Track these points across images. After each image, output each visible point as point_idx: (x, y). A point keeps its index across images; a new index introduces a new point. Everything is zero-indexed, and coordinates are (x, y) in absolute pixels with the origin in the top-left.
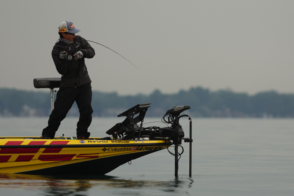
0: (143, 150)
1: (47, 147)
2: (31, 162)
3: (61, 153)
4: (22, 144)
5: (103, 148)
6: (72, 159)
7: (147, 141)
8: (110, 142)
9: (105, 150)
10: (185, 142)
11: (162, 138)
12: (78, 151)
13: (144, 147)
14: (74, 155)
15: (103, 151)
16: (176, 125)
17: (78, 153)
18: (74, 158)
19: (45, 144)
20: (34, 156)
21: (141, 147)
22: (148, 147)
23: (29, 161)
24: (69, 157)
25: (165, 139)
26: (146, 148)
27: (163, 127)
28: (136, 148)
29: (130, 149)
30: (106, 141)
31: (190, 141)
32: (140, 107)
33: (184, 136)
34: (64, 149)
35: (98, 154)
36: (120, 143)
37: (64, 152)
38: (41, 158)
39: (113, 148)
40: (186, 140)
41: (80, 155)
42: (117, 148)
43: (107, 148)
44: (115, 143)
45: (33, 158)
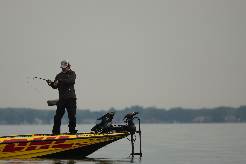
0: (113, 139)
1: (57, 140)
2: (48, 149)
3: (65, 143)
4: (43, 139)
5: (89, 139)
6: (72, 146)
7: (115, 133)
8: (93, 135)
9: (90, 140)
10: (137, 133)
11: (123, 131)
13: (113, 137)
14: (73, 144)
15: (89, 141)
16: (131, 123)
17: (75, 143)
18: (73, 145)
19: (56, 138)
20: (50, 145)
21: (111, 137)
22: (115, 137)
23: (47, 148)
24: (70, 145)
25: (125, 132)
26: (114, 137)
27: (124, 125)
28: (108, 138)
29: (105, 139)
30: (91, 135)
31: (139, 132)
32: (110, 114)
33: (136, 129)
34: (67, 141)
35: (87, 142)
36: (99, 136)
37: (67, 142)
38: (54, 147)
39: (95, 139)
40: (138, 132)
41: (76, 143)
42: (98, 138)
43: (92, 139)
44: (96, 136)
45: (49, 147)
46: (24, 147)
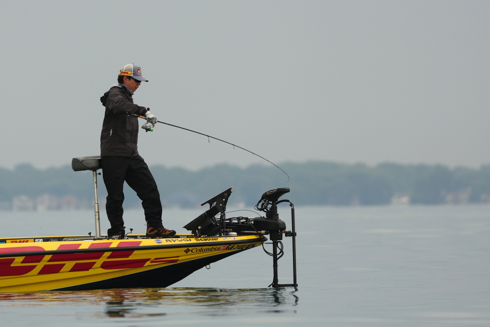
1: (114, 250)
2: (90, 272)
3: (131, 258)
4: (81, 248)
5: (186, 249)
6: (145, 265)
8: (193, 241)
9: (187, 251)
10: (286, 236)
11: (255, 232)
12: (152, 255)
14: (148, 260)
15: (185, 253)
17: (153, 257)
18: (148, 263)
19: (111, 246)
20: (95, 263)
21: (232, 245)
24: (141, 263)
25: (260, 233)
26: (238, 246)
28: (225, 248)
29: (219, 249)
30: (188, 239)
31: (293, 234)
33: (285, 228)
34: (136, 252)
35: (179, 257)
36: (207, 241)
37: (135, 256)
38: (105, 266)
39: (198, 248)
40: (288, 234)
41: (156, 259)
42: (203, 248)
44: (201, 242)
45: (95, 266)
46: (36, 266)
